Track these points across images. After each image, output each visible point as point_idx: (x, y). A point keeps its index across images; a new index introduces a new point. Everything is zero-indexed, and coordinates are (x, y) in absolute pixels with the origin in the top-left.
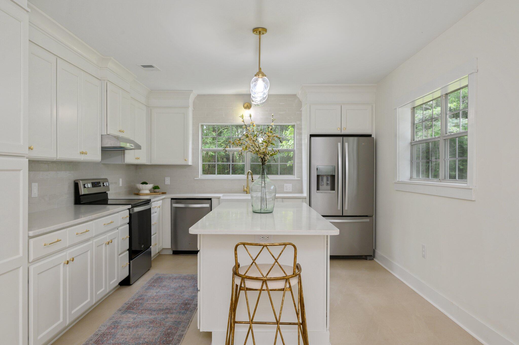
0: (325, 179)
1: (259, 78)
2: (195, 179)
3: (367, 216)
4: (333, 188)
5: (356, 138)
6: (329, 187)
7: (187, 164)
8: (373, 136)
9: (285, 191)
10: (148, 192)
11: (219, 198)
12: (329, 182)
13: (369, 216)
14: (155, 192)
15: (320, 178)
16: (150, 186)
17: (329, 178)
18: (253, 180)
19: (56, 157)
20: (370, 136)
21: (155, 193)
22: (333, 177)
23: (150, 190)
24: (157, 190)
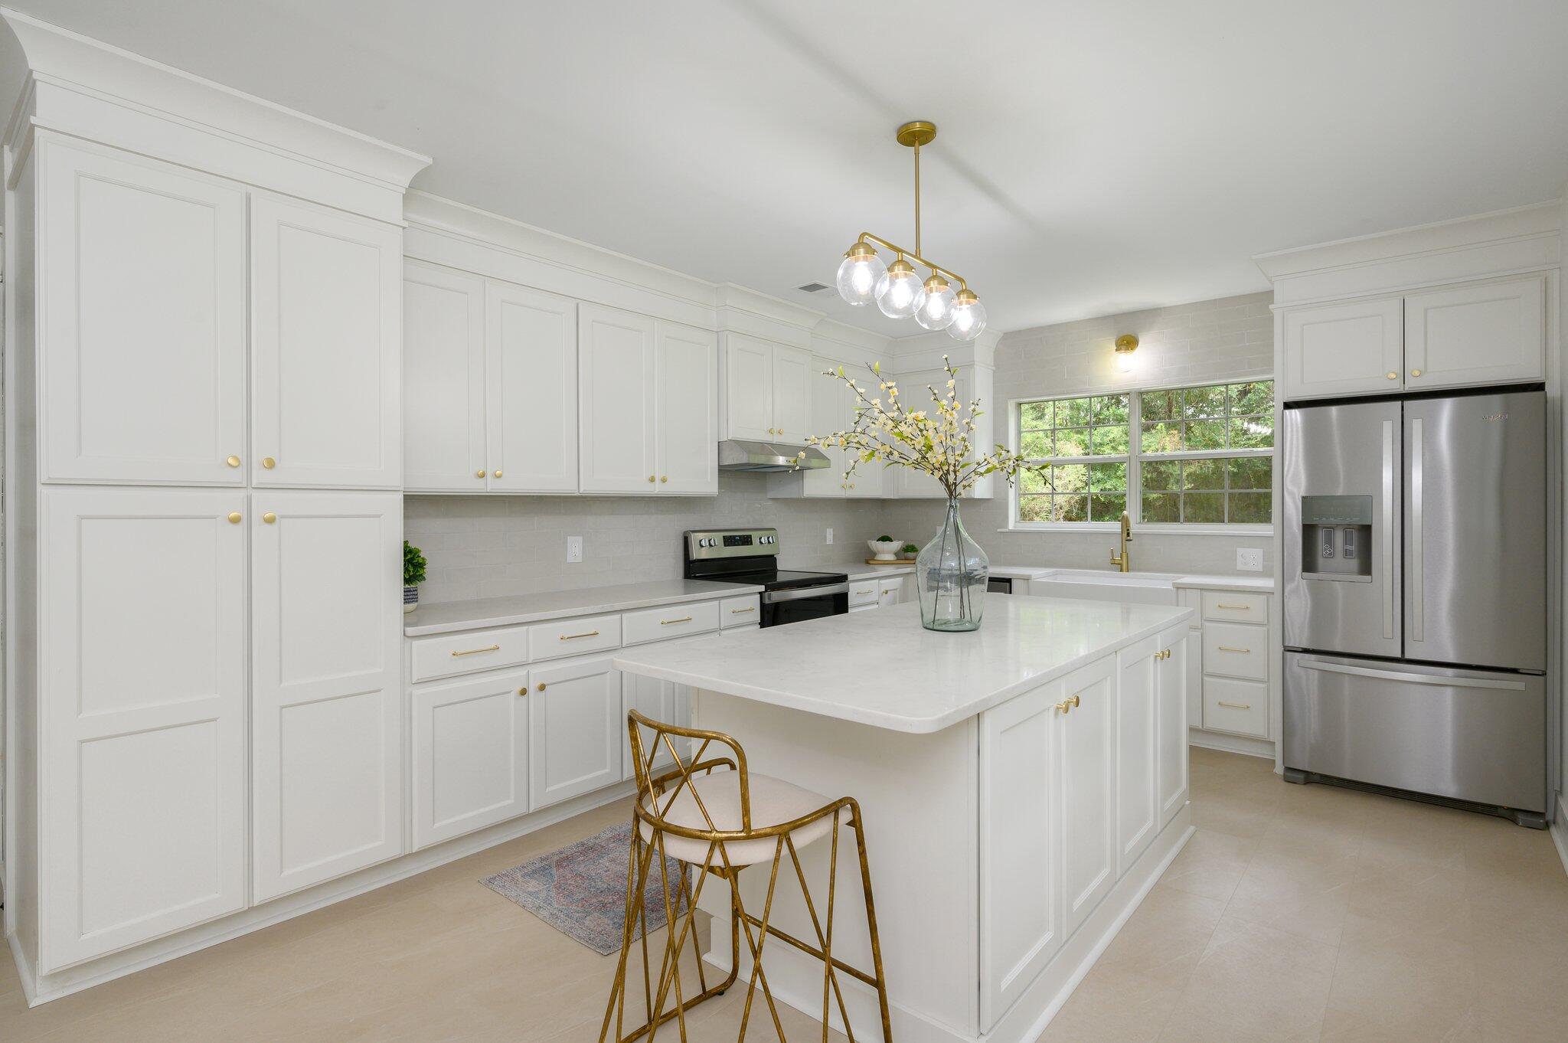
0: (1339, 537)
1: (857, 260)
2: (998, 530)
3: (1514, 671)
4: (1366, 568)
5: (1496, 399)
6: (1354, 563)
7: (969, 497)
8: (1552, 390)
9: (1240, 567)
10: (891, 557)
11: (1027, 579)
12: (1353, 548)
13: (1521, 671)
14: (906, 559)
15: (1321, 536)
16: (896, 545)
17: (1355, 535)
18: (1128, 535)
19: (576, 488)
20: (1539, 387)
21: (907, 562)
22: (1366, 531)
23: (896, 554)
24: (911, 555)
